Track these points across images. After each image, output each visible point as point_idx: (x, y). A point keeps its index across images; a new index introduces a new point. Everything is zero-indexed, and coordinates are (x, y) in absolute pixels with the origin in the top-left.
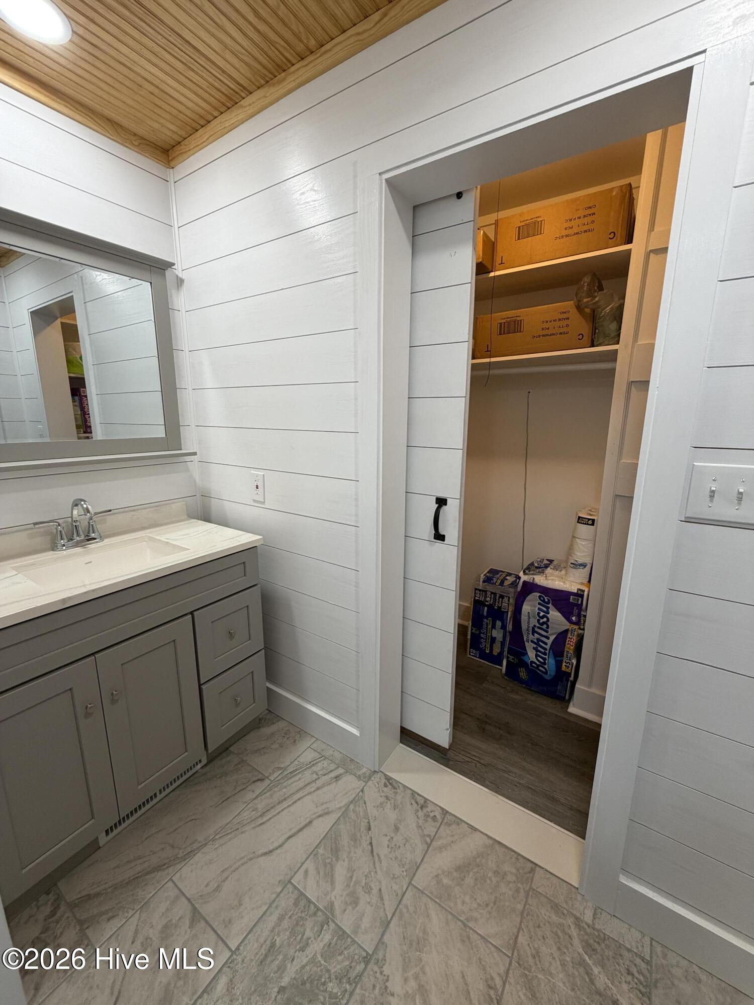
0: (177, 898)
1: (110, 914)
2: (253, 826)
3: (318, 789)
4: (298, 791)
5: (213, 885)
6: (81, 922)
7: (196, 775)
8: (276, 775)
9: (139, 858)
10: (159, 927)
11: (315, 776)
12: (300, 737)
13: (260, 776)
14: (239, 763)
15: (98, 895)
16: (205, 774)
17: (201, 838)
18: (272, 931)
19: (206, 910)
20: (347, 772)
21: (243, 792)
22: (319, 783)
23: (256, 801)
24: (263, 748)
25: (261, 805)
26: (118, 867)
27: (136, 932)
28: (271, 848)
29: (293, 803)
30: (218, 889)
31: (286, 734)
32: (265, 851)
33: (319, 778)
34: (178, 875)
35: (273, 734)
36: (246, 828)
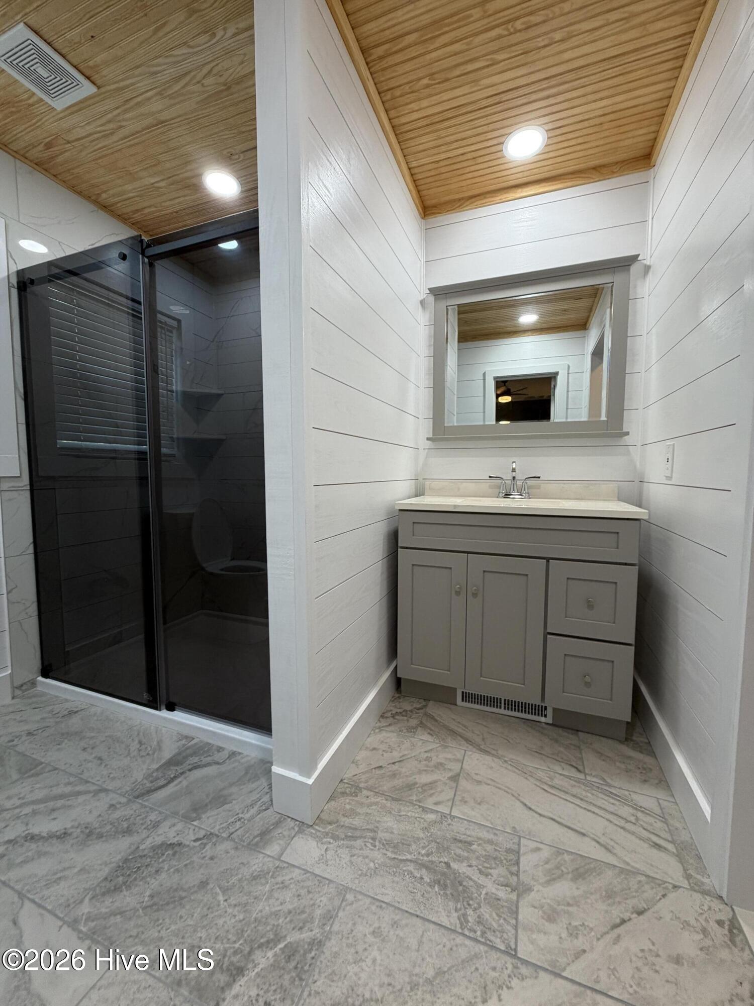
0: (458, 760)
1: (431, 732)
2: (538, 784)
3: (622, 828)
4: (600, 808)
5: (478, 778)
6: (421, 723)
7: (538, 724)
8: (594, 779)
9: (465, 726)
10: (439, 761)
11: (633, 819)
12: (657, 784)
13: (581, 768)
14: (575, 745)
15: (436, 721)
16: (543, 728)
17: (500, 752)
18: (479, 839)
19: (463, 783)
20: (677, 856)
21: (555, 761)
22: (629, 826)
23: (557, 776)
24: (607, 757)
25: (557, 781)
26: (454, 720)
27: (431, 750)
28: (533, 807)
29: (585, 809)
30: (479, 782)
31: (644, 769)
32: (527, 803)
33: (635, 824)
34: (470, 753)
35: (630, 757)
36: (532, 780)
